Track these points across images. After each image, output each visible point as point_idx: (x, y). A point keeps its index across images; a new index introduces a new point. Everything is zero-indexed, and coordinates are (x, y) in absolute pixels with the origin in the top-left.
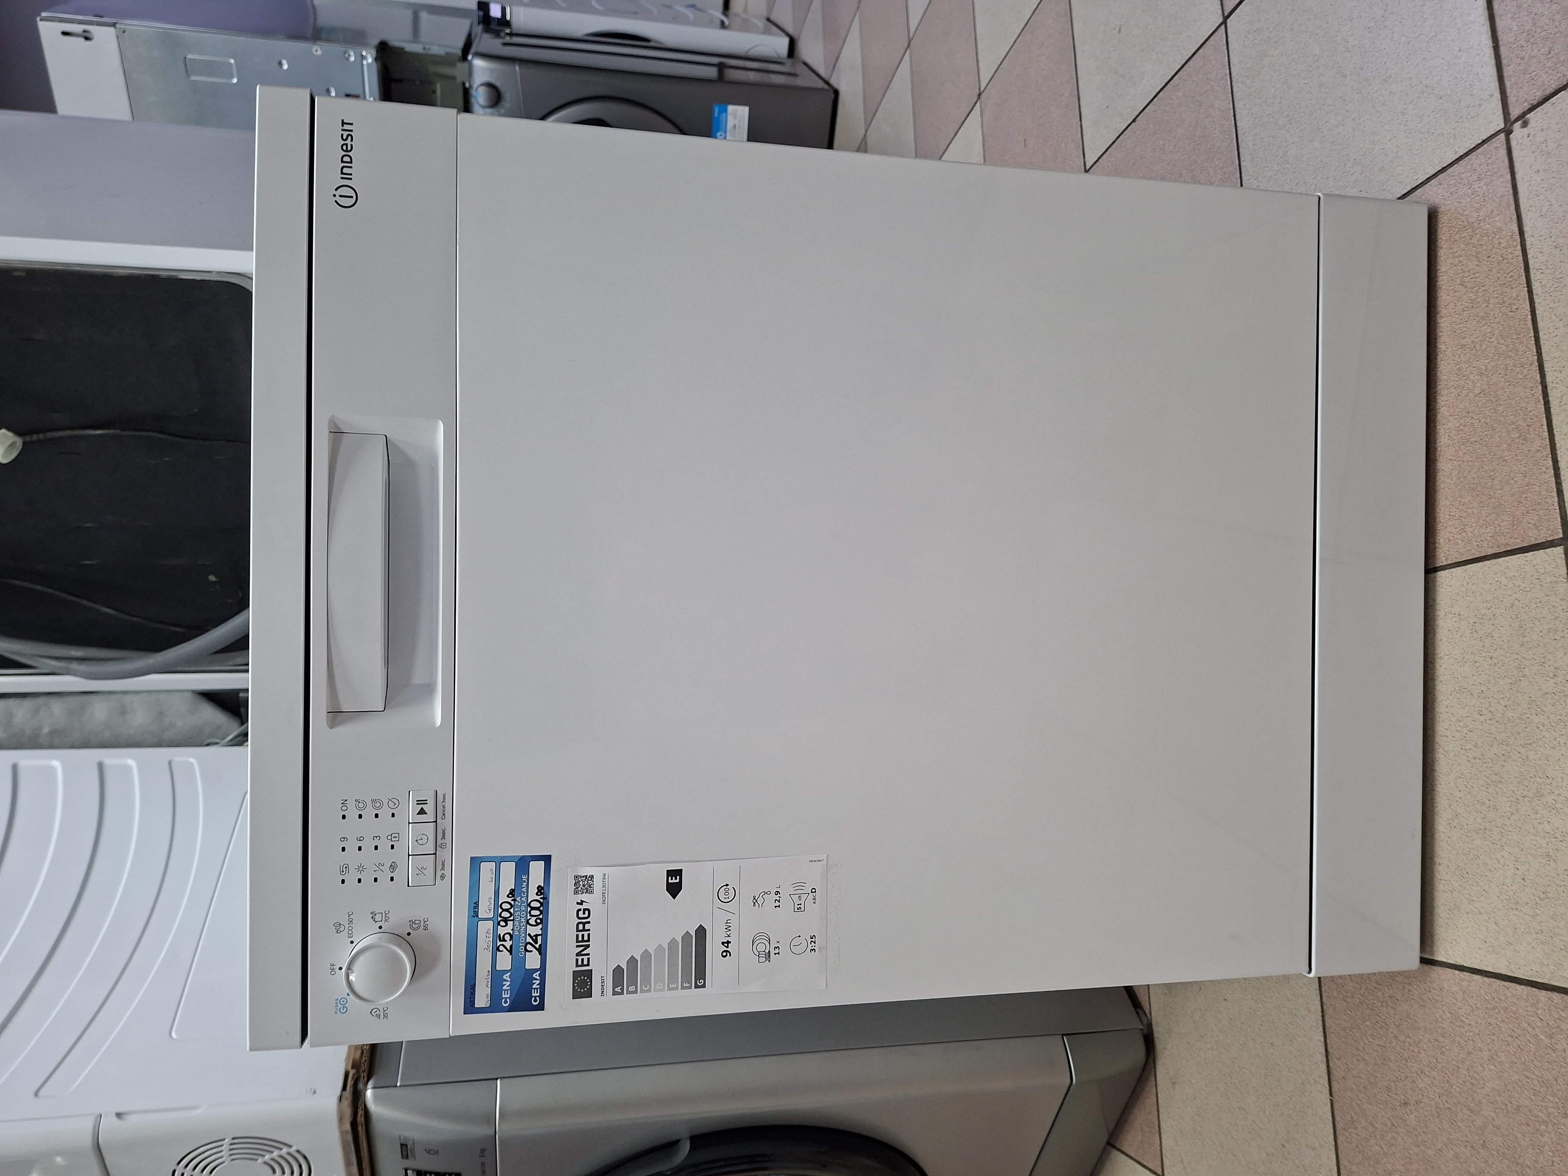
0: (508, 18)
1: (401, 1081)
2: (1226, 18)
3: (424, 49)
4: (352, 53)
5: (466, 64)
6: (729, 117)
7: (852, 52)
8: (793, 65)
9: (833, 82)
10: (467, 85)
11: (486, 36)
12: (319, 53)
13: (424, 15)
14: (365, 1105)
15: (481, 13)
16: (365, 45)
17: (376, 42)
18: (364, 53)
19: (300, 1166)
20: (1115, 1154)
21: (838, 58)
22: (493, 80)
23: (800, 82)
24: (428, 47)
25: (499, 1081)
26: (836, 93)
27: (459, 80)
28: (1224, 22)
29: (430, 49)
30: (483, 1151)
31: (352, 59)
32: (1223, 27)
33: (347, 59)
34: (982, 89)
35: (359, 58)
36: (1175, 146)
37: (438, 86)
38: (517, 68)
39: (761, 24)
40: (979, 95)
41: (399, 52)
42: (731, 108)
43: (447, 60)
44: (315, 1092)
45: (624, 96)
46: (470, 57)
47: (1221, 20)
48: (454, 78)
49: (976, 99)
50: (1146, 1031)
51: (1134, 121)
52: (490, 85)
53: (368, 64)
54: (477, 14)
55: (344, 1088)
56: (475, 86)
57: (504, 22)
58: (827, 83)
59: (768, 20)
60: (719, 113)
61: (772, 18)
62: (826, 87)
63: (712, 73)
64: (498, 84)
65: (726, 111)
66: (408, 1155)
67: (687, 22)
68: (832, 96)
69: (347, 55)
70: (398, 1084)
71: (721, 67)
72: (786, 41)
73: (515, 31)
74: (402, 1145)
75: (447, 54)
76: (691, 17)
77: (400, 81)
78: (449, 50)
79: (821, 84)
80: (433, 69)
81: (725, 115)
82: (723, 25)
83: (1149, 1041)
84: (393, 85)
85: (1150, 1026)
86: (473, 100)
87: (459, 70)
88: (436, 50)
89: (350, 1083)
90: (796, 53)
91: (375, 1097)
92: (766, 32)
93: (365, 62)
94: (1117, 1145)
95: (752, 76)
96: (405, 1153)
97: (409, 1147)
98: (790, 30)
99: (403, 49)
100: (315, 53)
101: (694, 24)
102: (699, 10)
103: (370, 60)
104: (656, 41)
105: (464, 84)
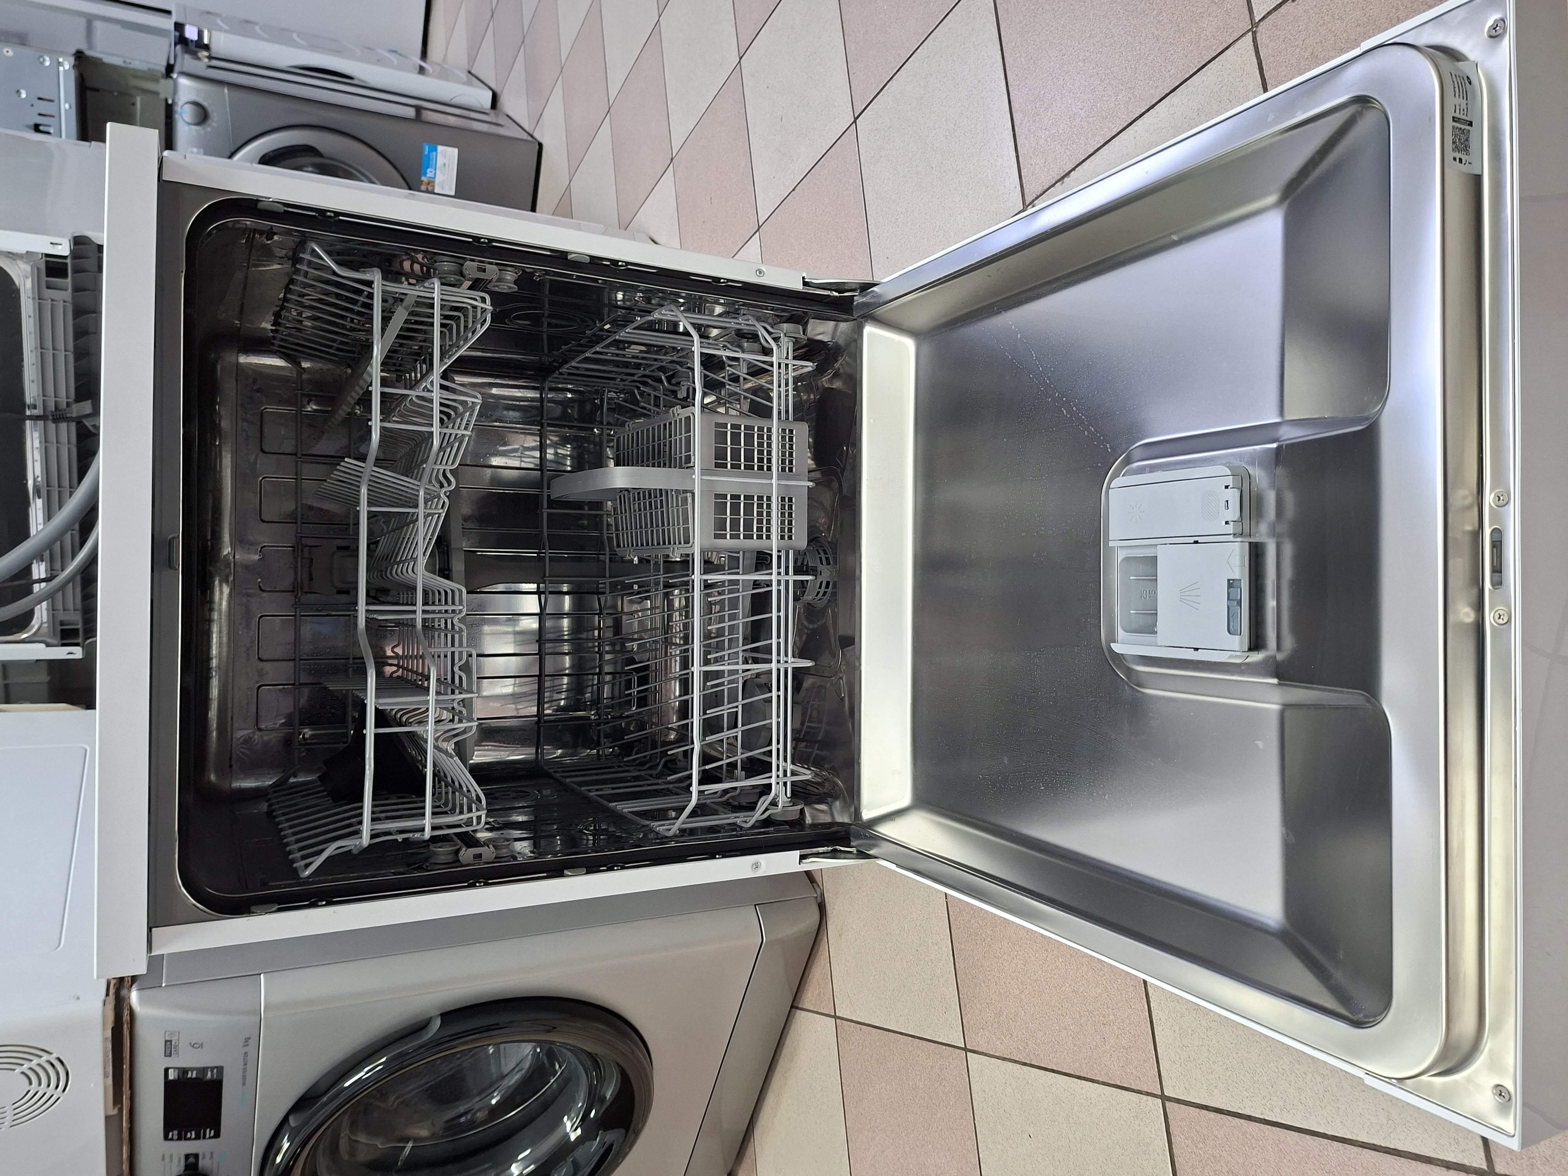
0: (206, 41)
1: (167, 981)
2: (856, 119)
3: (125, 62)
4: (47, 58)
5: (169, 81)
6: (439, 155)
7: (555, 111)
8: (497, 115)
9: (536, 135)
10: (170, 102)
11: (187, 56)
12: (11, 54)
13: (98, 25)
14: (131, 1007)
15: (178, 34)
16: (62, 53)
17: (73, 51)
18: (61, 60)
19: (58, 1074)
20: (799, 1012)
21: (541, 115)
22: (200, 100)
23: (502, 131)
24: (128, 61)
25: (262, 975)
26: (540, 145)
27: (162, 96)
28: (855, 122)
29: (130, 63)
30: (247, 1039)
31: (47, 63)
32: (854, 124)
33: (42, 63)
34: (674, 155)
35: (56, 65)
36: (823, 211)
37: (138, 99)
38: (226, 91)
39: (464, 76)
40: (672, 159)
41: (96, 63)
42: (440, 148)
43: (150, 76)
44: (78, 998)
45: (333, 126)
46: (175, 76)
47: (853, 120)
48: (156, 94)
49: (670, 161)
50: (819, 900)
51: (794, 190)
52: (196, 104)
53: (65, 71)
54: (173, 34)
55: (107, 995)
56: (180, 103)
57: (200, 45)
58: (532, 136)
59: (470, 72)
60: (429, 152)
61: (473, 71)
62: (530, 138)
63: (411, 113)
64: (205, 104)
65: (436, 150)
66: (171, 1053)
67: (387, 64)
68: (537, 147)
69: (41, 60)
70: (164, 985)
71: (418, 109)
72: (491, 93)
73: (213, 55)
74: (166, 1041)
75: (149, 69)
76: (396, 62)
77: (97, 90)
78: (153, 67)
79: (525, 136)
80: (134, 82)
81: (434, 153)
82: (422, 70)
83: (822, 908)
84: (88, 93)
85: (822, 895)
86: (177, 116)
87: (163, 87)
88: (136, 65)
89: (112, 991)
90: (499, 105)
91: (141, 999)
92: (468, 83)
93: (61, 68)
94: (800, 1006)
95: (452, 121)
96: (168, 1052)
97: (173, 1043)
98: (493, 86)
99: (100, 60)
100: (6, 54)
101: (398, 68)
102: (401, 55)
103: (67, 67)
104: (359, 80)
105: (166, 100)
